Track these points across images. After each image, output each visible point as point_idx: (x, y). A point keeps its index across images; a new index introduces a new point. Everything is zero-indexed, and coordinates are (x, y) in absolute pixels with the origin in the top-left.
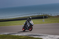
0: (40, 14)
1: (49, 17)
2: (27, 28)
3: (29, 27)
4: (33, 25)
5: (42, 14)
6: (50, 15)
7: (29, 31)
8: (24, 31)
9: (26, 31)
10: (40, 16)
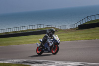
0: (42, 27)
1: (56, 31)
2: (47, 49)
3: (51, 47)
4: (59, 44)
5: (45, 27)
6: (58, 27)
7: (51, 54)
8: (40, 55)
9: (43, 54)
10: (42, 29)
